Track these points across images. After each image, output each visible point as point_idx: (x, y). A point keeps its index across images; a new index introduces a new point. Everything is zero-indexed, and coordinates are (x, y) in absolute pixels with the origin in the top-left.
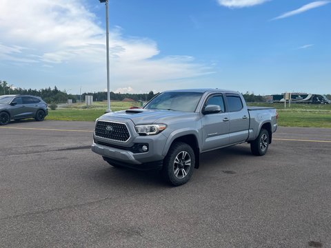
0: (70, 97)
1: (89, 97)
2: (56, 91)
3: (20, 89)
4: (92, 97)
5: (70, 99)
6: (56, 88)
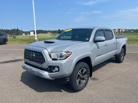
0: (24, 32)
1: (32, 32)
2: (18, 30)
3: (2, 29)
4: (33, 32)
6: (17, 28)
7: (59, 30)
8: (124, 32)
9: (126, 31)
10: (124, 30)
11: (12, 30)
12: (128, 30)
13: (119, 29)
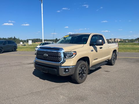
0: (21, 41)
4: (31, 41)
5: (21, 42)
6: (14, 37)
7: (57, 39)
8: (120, 42)
9: (121, 41)
10: (119, 40)
11: (9, 38)
12: (123, 40)
13: (115, 39)
